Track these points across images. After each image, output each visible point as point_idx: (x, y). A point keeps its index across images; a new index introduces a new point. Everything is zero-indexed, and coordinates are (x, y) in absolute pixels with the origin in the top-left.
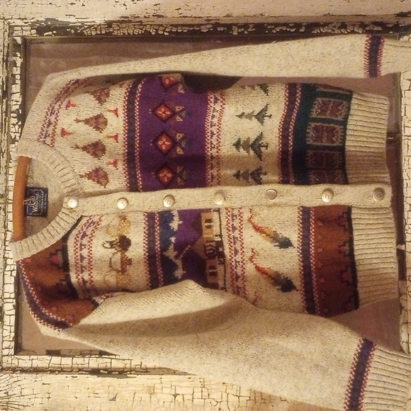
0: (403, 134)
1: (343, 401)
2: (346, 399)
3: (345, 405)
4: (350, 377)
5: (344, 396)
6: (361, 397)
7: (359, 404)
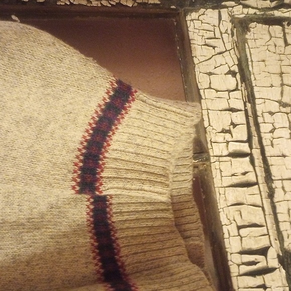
0: (211, 154)
1: (70, 176)
2: (75, 172)
3: (74, 183)
4: (84, 137)
5: (72, 167)
6: (100, 167)
7: (97, 180)
